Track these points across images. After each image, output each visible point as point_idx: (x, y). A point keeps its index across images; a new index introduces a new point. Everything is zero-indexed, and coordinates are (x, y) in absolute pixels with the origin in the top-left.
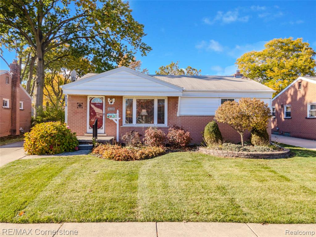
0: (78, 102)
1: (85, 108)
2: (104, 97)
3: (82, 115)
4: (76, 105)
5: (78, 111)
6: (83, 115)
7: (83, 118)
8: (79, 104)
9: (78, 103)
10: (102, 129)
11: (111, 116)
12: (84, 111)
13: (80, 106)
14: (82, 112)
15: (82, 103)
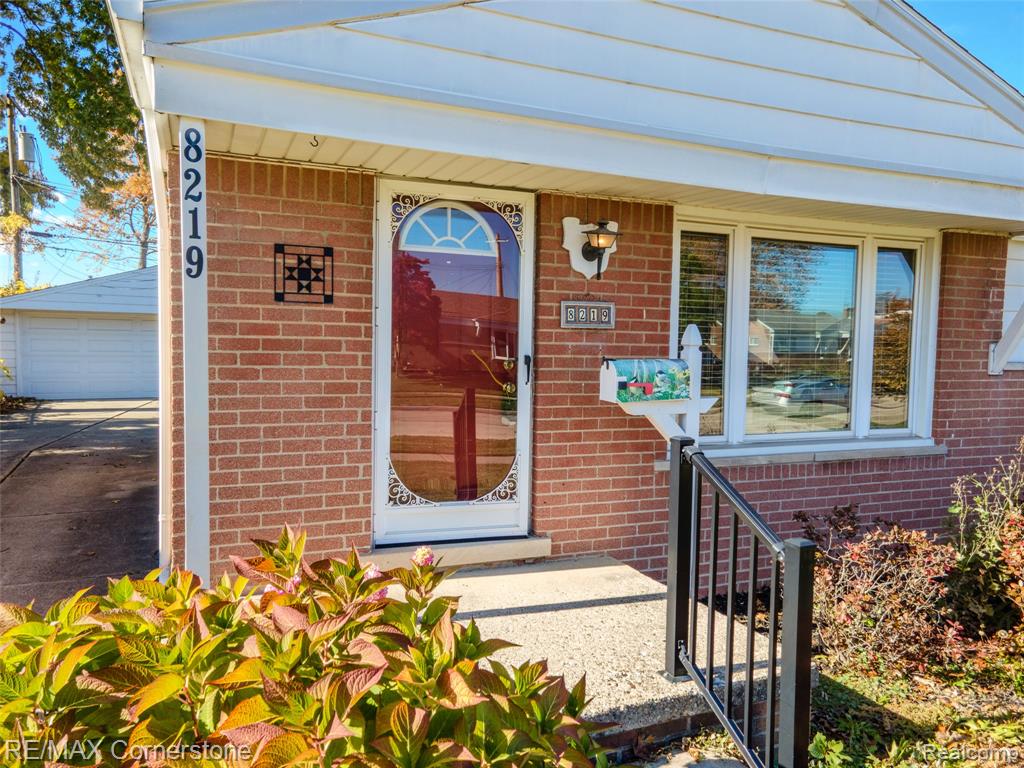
0: (289, 233)
1: (356, 303)
2: (528, 203)
3: (323, 374)
4: (264, 270)
5: (288, 329)
6: (337, 374)
7: (335, 402)
8: (292, 262)
9: (279, 249)
10: (510, 495)
11: (646, 390)
12: (343, 331)
13: (304, 274)
14: (323, 346)
15: (329, 252)
